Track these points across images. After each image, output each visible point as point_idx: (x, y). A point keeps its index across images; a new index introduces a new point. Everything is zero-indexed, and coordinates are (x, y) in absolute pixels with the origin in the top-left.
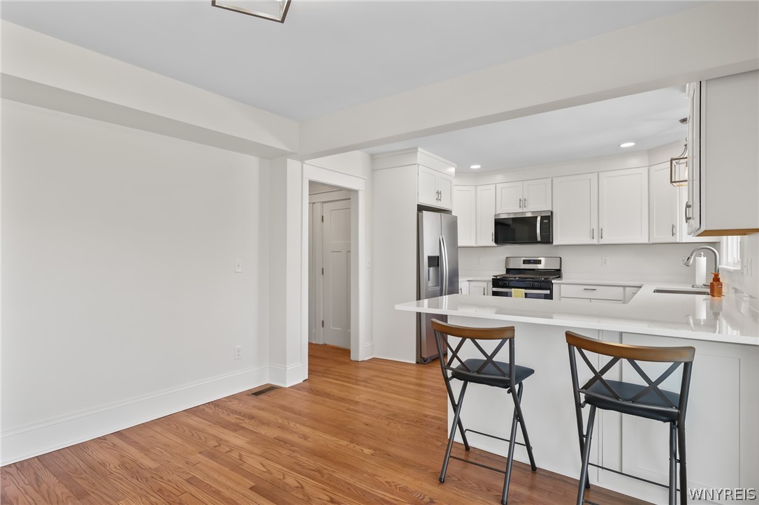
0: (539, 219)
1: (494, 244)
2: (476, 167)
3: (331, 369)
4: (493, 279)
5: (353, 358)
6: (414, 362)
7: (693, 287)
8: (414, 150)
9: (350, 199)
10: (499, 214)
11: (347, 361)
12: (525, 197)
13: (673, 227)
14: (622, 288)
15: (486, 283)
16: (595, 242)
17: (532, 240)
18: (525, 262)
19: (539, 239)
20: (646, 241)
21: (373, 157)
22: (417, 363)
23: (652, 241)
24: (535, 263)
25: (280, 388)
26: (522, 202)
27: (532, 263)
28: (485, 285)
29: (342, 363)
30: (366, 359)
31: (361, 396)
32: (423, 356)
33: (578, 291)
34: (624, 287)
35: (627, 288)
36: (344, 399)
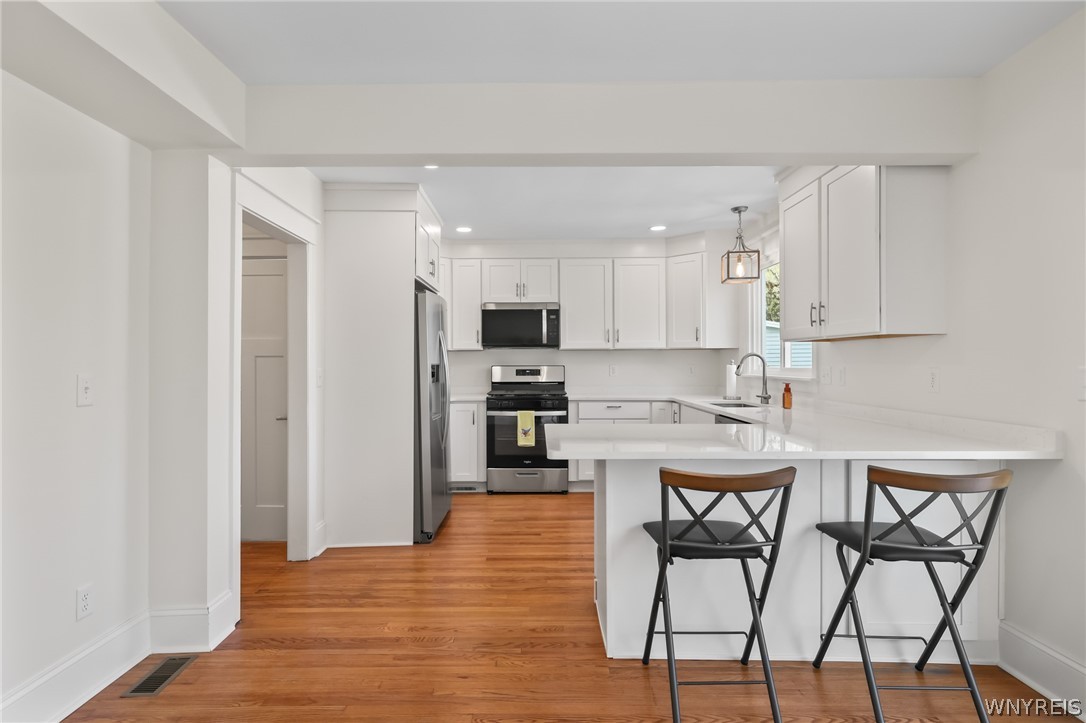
0: (544, 313)
1: (480, 347)
2: (464, 230)
3: (270, 588)
4: (488, 398)
5: (293, 555)
6: (411, 543)
7: (725, 398)
8: (410, 187)
9: (286, 257)
10: (485, 304)
11: (282, 564)
12: (524, 281)
13: (697, 330)
14: (648, 404)
15: (475, 405)
16: (609, 346)
17: (534, 342)
18: (520, 372)
19: (545, 341)
20: (664, 346)
21: (326, 187)
22: (414, 543)
23: (670, 347)
24: (532, 374)
25: (196, 656)
26: (520, 288)
27: (528, 374)
28: (474, 407)
29: (281, 571)
30: (318, 554)
31: (389, 625)
32: (426, 530)
33: (600, 409)
34: (651, 402)
35: (654, 404)
36: (365, 640)
